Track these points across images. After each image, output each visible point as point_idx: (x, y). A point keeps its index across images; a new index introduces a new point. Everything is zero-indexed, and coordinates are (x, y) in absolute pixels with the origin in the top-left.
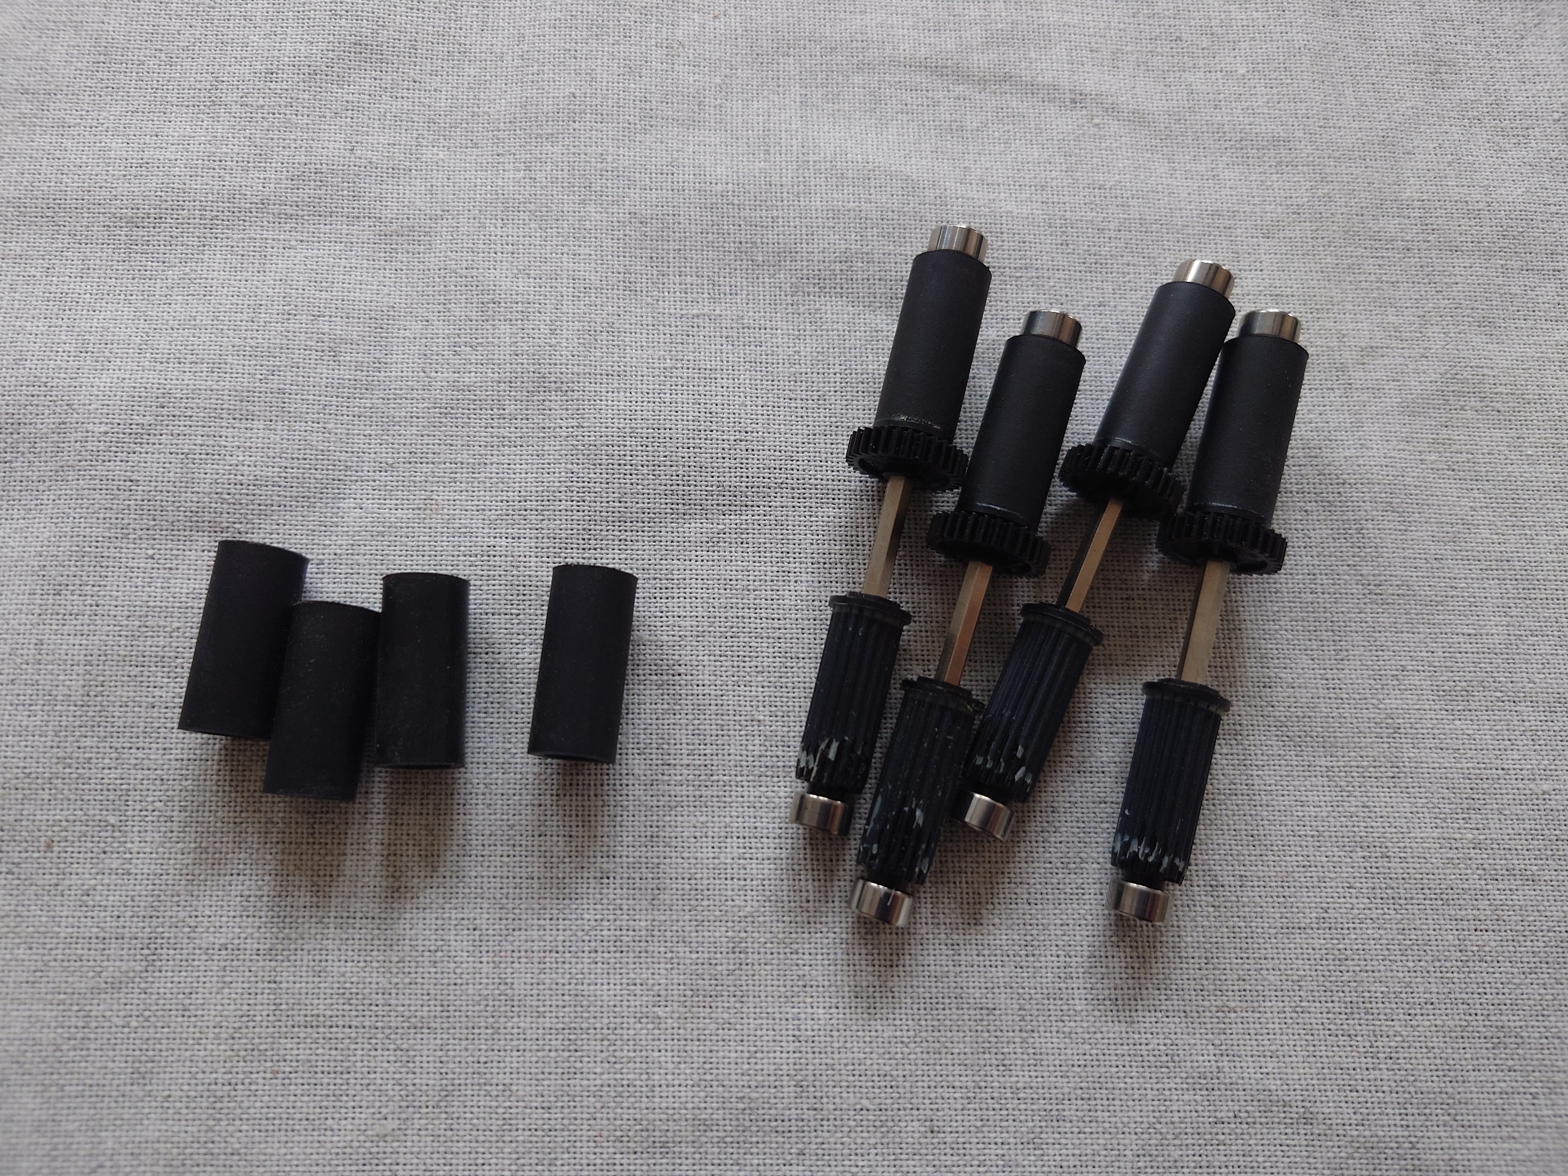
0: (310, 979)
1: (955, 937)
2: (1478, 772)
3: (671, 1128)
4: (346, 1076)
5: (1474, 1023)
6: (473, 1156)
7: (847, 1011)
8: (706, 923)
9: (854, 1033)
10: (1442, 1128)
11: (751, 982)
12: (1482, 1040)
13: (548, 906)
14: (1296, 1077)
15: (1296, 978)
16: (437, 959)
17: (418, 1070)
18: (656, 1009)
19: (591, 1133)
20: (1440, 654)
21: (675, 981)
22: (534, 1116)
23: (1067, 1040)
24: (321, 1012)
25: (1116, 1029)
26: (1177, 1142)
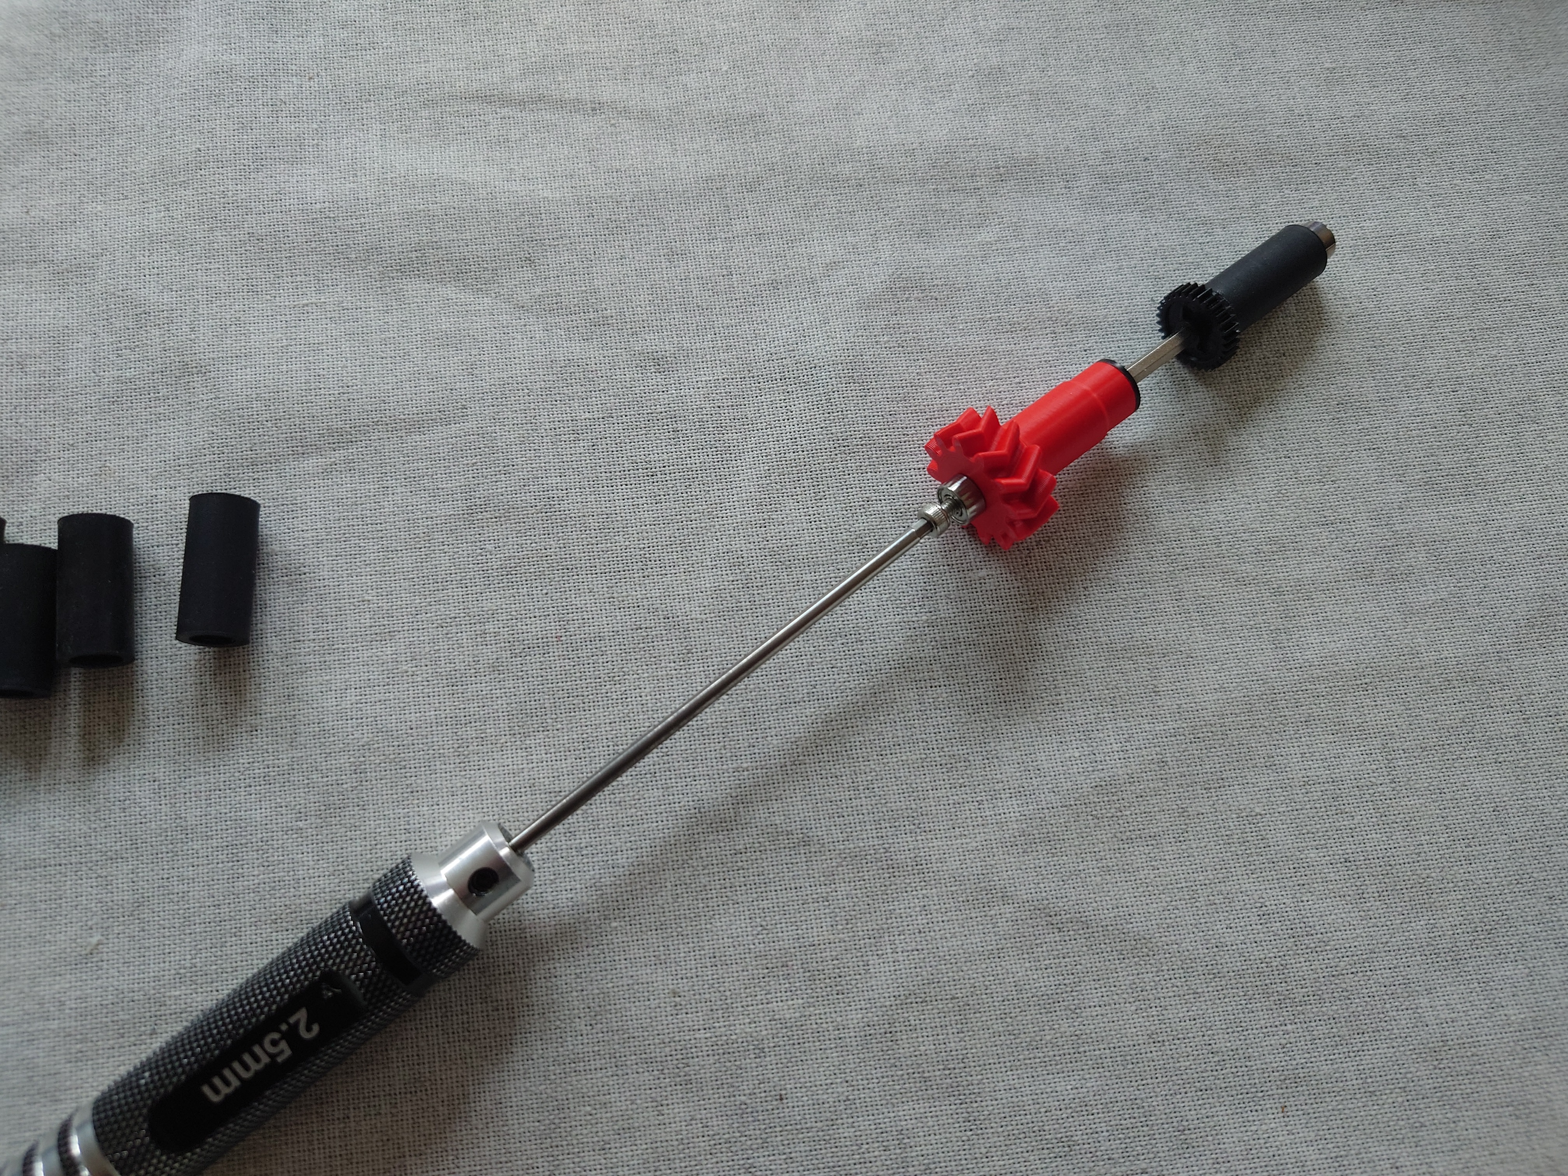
0: (28, 833)
1: (528, 742)
2: (928, 569)
3: (313, 908)
4: (58, 901)
5: (932, 755)
6: (162, 947)
7: (446, 806)
8: (333, 754)
9: (452, 822)
10: (908, 835)
11: (370, 794)
12: (939, 767)
13: (211, 757)
14: (796, 812)
15: (793, 740)
16: (126, 806)
17: (115, 890)
18: (299, 823)
19: (253, 919)
20: (897, 485)
21: (312, 800)
22: (208, 912)
23: (618, 808)
24: (36, 857)
25: (655, 794)
26: (706, 871)
